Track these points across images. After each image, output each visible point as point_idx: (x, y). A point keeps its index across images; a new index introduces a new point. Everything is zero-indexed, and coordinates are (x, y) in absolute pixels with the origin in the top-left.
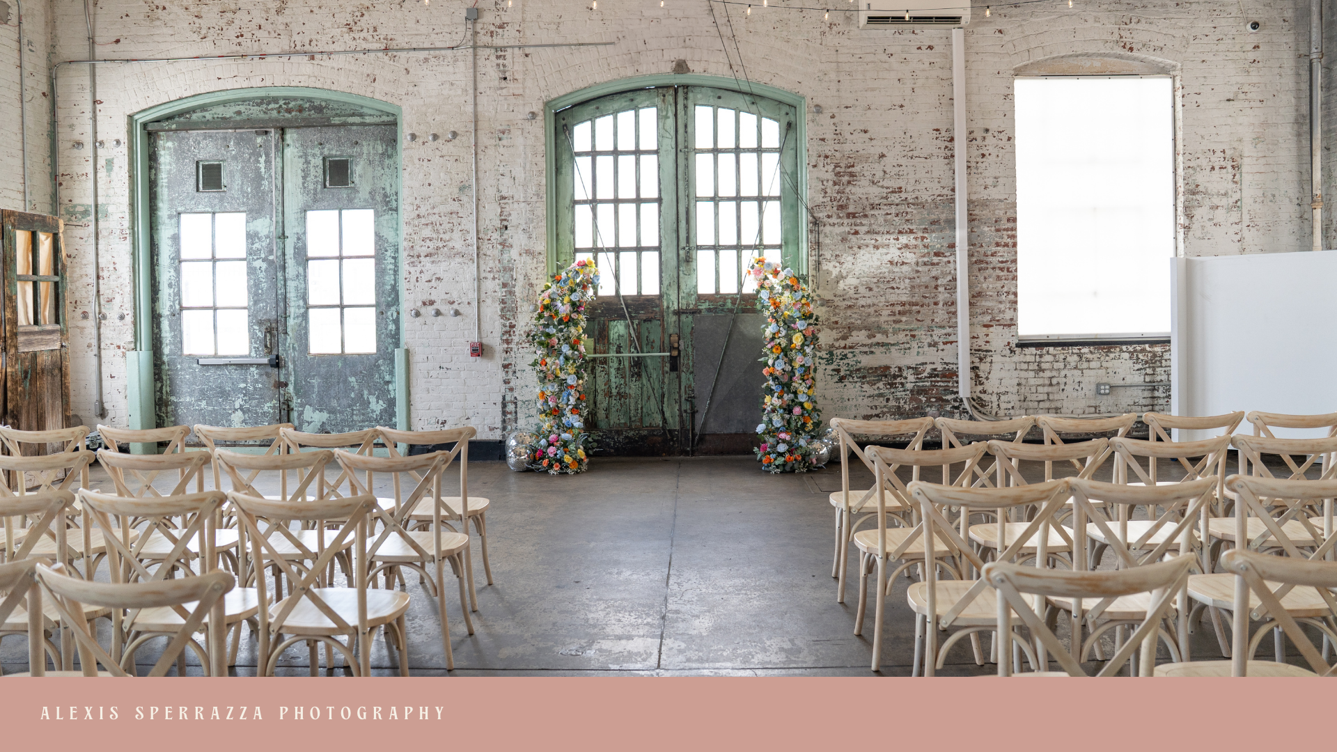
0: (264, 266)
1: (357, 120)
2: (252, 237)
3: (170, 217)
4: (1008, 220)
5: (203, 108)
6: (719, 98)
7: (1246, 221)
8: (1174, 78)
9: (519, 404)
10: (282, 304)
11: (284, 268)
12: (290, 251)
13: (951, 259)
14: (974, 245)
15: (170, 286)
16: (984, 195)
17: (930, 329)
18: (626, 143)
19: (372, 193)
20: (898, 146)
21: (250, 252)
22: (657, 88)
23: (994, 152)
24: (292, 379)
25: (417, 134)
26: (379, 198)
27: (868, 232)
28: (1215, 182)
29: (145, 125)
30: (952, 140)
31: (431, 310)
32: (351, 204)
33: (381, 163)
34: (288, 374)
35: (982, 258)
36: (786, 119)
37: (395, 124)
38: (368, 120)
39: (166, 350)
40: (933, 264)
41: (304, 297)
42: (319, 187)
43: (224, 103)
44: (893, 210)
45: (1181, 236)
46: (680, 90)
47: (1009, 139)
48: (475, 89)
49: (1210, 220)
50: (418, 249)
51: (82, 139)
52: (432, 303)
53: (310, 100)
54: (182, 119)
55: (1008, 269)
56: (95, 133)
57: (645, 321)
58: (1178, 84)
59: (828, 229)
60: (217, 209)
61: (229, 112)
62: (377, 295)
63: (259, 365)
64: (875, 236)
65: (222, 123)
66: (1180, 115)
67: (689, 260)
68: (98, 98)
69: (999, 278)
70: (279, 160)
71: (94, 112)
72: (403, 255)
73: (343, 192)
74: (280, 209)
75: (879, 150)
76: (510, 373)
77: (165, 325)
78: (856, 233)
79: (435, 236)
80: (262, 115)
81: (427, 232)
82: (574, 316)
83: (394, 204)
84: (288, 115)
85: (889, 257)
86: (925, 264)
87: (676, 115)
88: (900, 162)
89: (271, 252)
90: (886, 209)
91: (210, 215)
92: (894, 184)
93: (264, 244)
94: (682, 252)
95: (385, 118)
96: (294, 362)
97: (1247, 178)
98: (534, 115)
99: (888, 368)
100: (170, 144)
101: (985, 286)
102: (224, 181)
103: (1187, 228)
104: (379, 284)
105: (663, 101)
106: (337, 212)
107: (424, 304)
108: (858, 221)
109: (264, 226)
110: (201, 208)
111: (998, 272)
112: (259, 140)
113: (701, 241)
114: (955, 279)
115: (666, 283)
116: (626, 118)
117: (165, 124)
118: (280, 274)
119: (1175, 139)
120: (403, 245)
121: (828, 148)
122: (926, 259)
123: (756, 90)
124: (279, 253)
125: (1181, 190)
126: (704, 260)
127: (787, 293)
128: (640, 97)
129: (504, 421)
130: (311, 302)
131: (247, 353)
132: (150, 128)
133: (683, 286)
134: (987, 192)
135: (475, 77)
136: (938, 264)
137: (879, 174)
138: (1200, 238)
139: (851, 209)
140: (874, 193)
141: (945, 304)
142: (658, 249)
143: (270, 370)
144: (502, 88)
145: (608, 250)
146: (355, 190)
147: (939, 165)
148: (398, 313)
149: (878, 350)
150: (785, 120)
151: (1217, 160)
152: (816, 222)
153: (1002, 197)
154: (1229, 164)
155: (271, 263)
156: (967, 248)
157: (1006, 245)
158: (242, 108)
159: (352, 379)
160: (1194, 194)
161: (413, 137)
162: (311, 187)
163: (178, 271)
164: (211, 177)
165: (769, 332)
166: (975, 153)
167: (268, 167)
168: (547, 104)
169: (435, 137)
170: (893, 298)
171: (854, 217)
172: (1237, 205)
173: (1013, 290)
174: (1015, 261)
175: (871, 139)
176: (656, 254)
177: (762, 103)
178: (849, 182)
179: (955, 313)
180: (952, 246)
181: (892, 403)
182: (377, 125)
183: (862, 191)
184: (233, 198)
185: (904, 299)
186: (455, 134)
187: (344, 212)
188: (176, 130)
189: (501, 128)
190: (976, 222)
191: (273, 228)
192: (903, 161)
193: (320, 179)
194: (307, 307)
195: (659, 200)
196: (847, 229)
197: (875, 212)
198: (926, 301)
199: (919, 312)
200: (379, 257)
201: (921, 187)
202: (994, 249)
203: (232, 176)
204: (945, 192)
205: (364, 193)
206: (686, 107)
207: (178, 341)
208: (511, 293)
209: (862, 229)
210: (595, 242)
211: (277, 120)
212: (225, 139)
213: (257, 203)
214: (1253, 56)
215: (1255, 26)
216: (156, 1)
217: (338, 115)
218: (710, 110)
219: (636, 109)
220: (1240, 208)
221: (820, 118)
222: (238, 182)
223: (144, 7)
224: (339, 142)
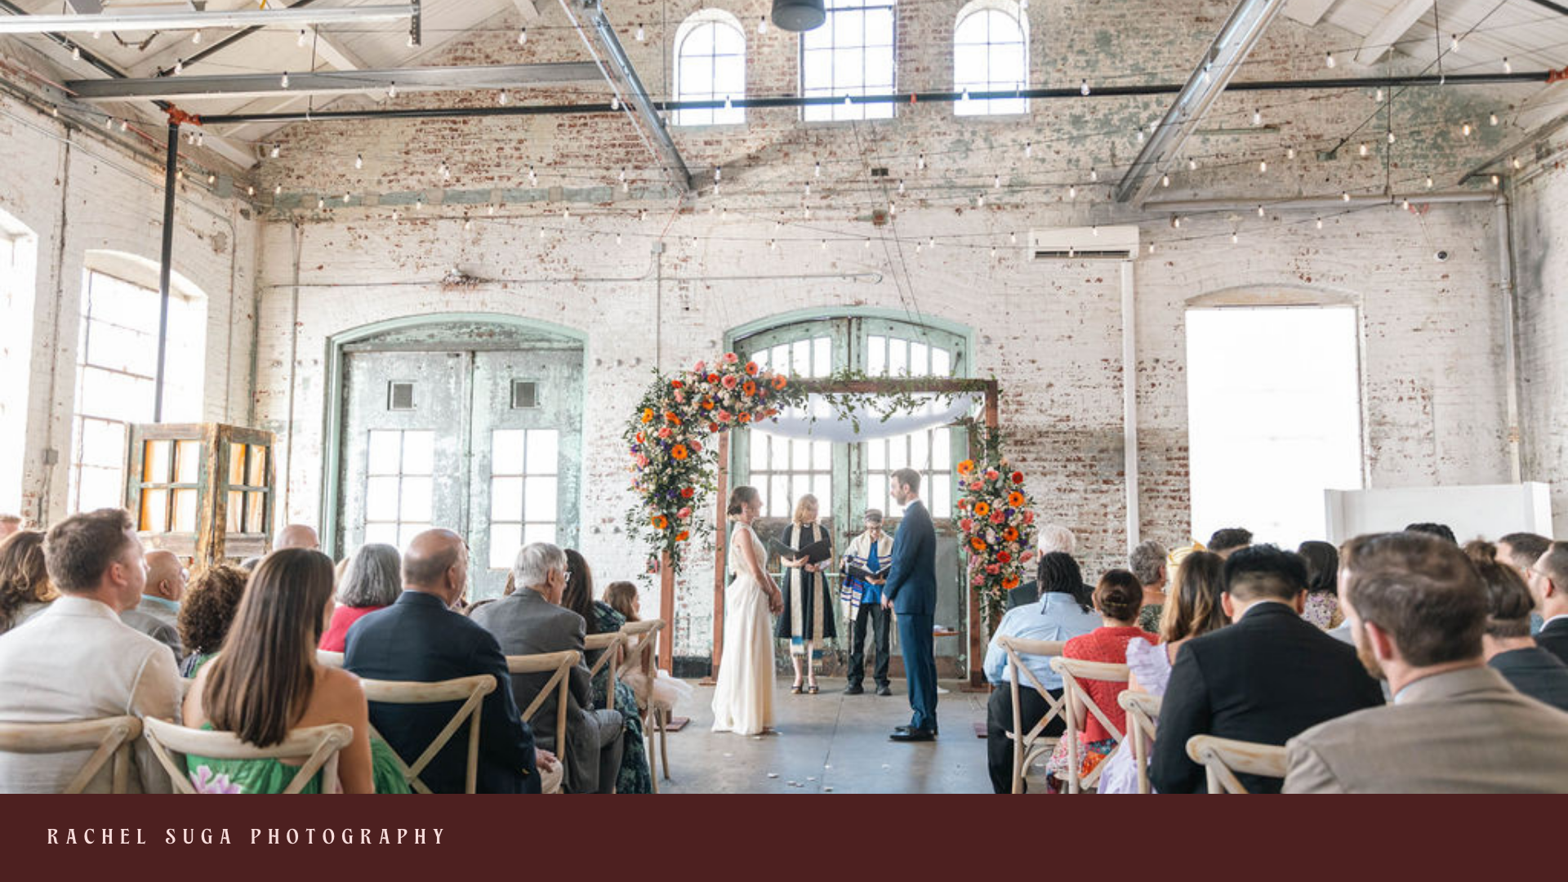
0: (450, 482)
1: (546, 345)
2: (439, 454)
3: (361, 434)
4: (1180, 449)
5: (398, 331)
6: (891, 328)
7: (1440, 453)
8: (1357, 307)
9: (692, 620)
10: (464, 520)
11: (469, 485)
12: (475, 468)
13: (1121, 487)
14: (1144, 473)
15: (356, 500)
16: (1153, 424)
17: (1100, 556)
19: (557, 415)
20: (1066, 377)
21: (437, 469)
22: (832, 318)
23: (1165, 382)
25: (603, 359)
26: (563, 420)
27: (1036, 459)
28: (1405, 413)
29: (341, 346)
30: (1121, 369)
31: (610, 527)
32: (536, 426)
33: (567, 386)
35: (1153, 487)
36: (957, 349)
37: (581, 349)
38: (555, 345)
40: (1102, 492)
41: (488, 514)
42: (507, 407)
43: (418, 327)
44: (1061, 438)
45: (1368, 468)
46: (854, 321)
47: (1180, 369)
48: (659, 318)
49: (1399, 451)
50: (599, 469)
51: (281, 358)
52: (611, 520)
53: (500, 326)
54: (377, 341)
55: (1180, 499)
56: (294, 352)
58: (1361, 314)
60: (406, 427)
61: (422, 335)
62: (558, 512)
64: (1042, 463)
65: (416, 345)
66: (1363, 344)
67: (859, 484)
68: (299, 320)
69: (1170, 507)
70: (469, 381)
71: (294, 333)
72: (585, 476)
73: (528, 413)
74: (468, 427)
75: (1045, 380)
76: (685, 590)
77: (348, 537)
78: (1024, 460)
79: (616, 456)
80: (454, 339)
83: (578, 426)
84: (478, 339)
85: (1057, 484)
86: (1094, 491)
87: (849, 345)
88: (1067, 392)
89: (457, 469)
90: (1055, 437)
91: (399, 433)
92: (1063, 413)
93: (451, 462)
94: (853, 477)
95: (571, 344)
96: (474, 577)
97: (1439, 411)
98: (714, 343)
100: (364, 364)
101: (1156, 514)
102: (415, 399)
103: (1374, 459)
104: (561, 502)
105: (838, 331)
106: (523, 431)
107: (604, 521)
108: (1026, 448)
109: (453, 444)
110: (391, 426)
111: (1170, 501)
112: (451, 362)
113: (869, 466)
114: (1125, 508)
115: (837, 505)
116: (801, 348)
117: (360, 346)
119: (1359, 369)
120: (585, 464)
122: (1094, 487)
123: (926, 321)
124: (465, 470)
125: (1367, 420)
126: (874, 484)
128: (815, 328)
129: (676, 637)
130: (494, 518)
132: (346, 348)
133: (853, 510)
134: (1158, 420)
135: (659, 307)
136: (1107, 492)
137: (1047, 403)
138: (1388, 470)
139: (1019, 437)
140: (1042, 421)
141: (1115, 531)
142: (830, 472)
144: (684, 318)
145: (782, 473)
146: (541, 412)
147: (1107, 394)
148: (578, 530)
150: (955, 351)
151: (1406, 391)
153: (1172, 427)
154: (1419, 395)
155: (456, 480)
156: (1136, 476)
157: (1178, 474)
158: (435, 332)
160: (1380, 424)
161: (599, 362)
162: (499, 407)
163: (365, 486)
164: (402, 396)
166: (1145, 383)
167: (458, 389)
168: (726, 334)
169: (620, 363)
171: (1022, 444)
172: (1429, 436)
173: (1186, 519)
174: (1187, 490)
175: (1039, 369)
176: (828, 477)
177: (933, 334)
178: (1017, 411)
179: (1125, 541)
180: (1122, 474)
182: (564, 350)
184: (423, 417)
186: (638, 360)
187: (530, 432)
188: (370, 351)
189: (681, 355)
190: (1146, 451)
191: (460, 447)
192: (1071, 391)
193: (508, 400)
194: (490, 522)
196: (1015, 456)
197: (1043, 440)
198: (1096, 528)
199: (1087, 539)
200: (561, 476)
201: (1090, 415)
202: (1165, 477)
203: (423, 396)
204: (1113, 421)
205: (549, 415)
206: (859, 337)
209: (1030, 457)
210: (769, 464)
211: (468, 344)
212: (417, 360)
213: (446, 422)
214: (1440, 285)
215: (1443, 255)
216: (359, 231)
217: (527, 340)
218: (882, 340)
219: (811, 338)
220: (1432, 440)
221: (987, 348)
222: (428, 400)
223: (348, 236)
224: (527, 365)
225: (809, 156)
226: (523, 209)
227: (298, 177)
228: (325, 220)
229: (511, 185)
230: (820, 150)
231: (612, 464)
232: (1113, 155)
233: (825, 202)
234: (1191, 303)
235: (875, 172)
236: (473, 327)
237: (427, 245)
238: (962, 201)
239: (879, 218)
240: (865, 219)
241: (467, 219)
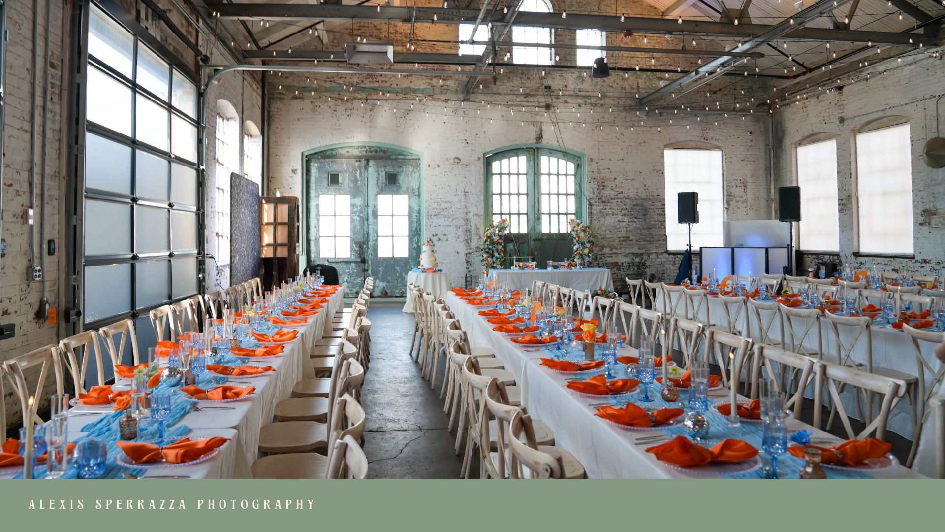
0: (358, 219)
1: (402, 157)
2: (353, 206)
3: (316, 196)
4: (663, 204)
5: (332, 150)
6: (552, 153)
7: (749, 207)
8: (722, 151)
9: (472, 277)
10: (366, 235)
11: (367, 220)
12: (370, 212)
15: (315, 227)
18: (514, 170)
19: (407, 188)
20: (621, 176)
21: (352, 212)
22: (527, 148)
24: (370, 268)
25: (430, 164)
26: (410, 190)
27: (610, 209)
28: (738, 192)
29: (306, 157)
31: (434, 238)
32: (397, 192)
33: (411, 176)
34: (368, 266)
37: (419, 159)
38: (408, 157)
39: (312, 255)
41: (376, 232)
42: (384, 184)
44: (619, 200)
45: (725, 212)
46: (536, 150)
47: (663, 173)
48: (455, 146)
49: (736, 206)
50: (431, 213)
52: (436, 235)
53: (380, 148)
54: (319, 155)
57: (521, 243)
58: (724, 154)
59: (594, 207)
60: (337, 193)
61: (344, 152)
63: (355, 262)
64: (613, 211)
65: (340, 156)
66: (725, 166)
67: (539, 219)
69: (659, 228)
70: (366, 173)
72: (423, 215)
73: (394, 187)
74: (366, 194)
75: (614, 177)
76: (469, 264)
77: (312, 244)
78: (606, 209)
79: (438, 207)
81: (435, 206)
82: (500, 241)
83: (418, 194)
84: (370, 154)
85: (618, 219)
87: (534, 160)
89: (362, 212)
90: (617, 200)
91: (333, 195)
92: (620, 190)
93: (359, 209)
94: (536, 216)
95: (414, 157)
96: (371, 261)
97: (749, 191)
98: (478, 158)
99: (617, 263)
100: (316, 164)
102: (340, 181)
103: (728, 209)
104: (411, 227)
105: (529, 154)
106: (391, 195)
107: (433, 235)
109: (359, 201)
110: (329, 192)
112: (357, 164)
113: (543, 211)
115: (530, 228)
116: (514, 159)
117: (314, 157)
118: (366, 223)
119: (723, 175)
120: (423, 211)
121: (595, 175)
122: (632, 220)
123: (567, 151)
124: (366, 213)
125: (725, 194)
126: (545, 219)
127: (582, 233)
128: (520, 152)
129: (466, 285)
130: (379, 234)
131: (349, 256)
132: (310, 157)
133: (536, 230)
136: (636, 222)
137: (614, 186)
138: (732, 213)
139: (604, 200)
140: (613, 193)
142: (527, 214)
143: (360, 264)
144: (467, 147)
146: (400, 187)
147: (637, 183)
148: (420, 240)
149: (614, 256)
150: (577, 163)
152: (590, 205)
154: (742, 185)
155: (361, 217)
158: (349, 150)
159: (398, 268)
160: (730, 196)
161: (428, 165)
162: (380, 185)
163: (318, 220)
164: (334, 179)
165: (575, 248)
168: (485, 154)
170: (619, 235)
171: (605, 203)
172: (745, 201)
175: (611, 172)
176: (526, 216)
177: (568, 156)
178: (603, 189)
181: (619, 277)
182: (411, 160)
183: (607, 192)
184: (344, 188)
185: (624, 235)
187: (395, 195)
188: (319, 159)
189: (465, 163)
191: (362, 203)
192: (623, 181)
193: (384, 181)
194: (378, 237)
195: (527, 194)
197: (613, 201)
200: (410, 215)
201: (630, 191)
203: (344, 178)
204: (639, 193)
205: (404, 188)
206: (538, 156)
207: (318, 252)
208: (470, 232)
209: (608, 208)
210: (501, 210)
211: (365, 156)
212: (341, 163)
213: (356, 191)
214: (750, 144)
215: (751, 133)
216: (316, 104)
217: (392, 155)
218: (547, 157)
219: (518, 157)
220: (746, 202)
221: (592, 163)
222: (347, 182)
224: (393, 166)
225: (519, 79)
226: (394, 96)
227: (286, 78)
228: (300, 98)
229: (387, 85)
230: (523, 76)
231: (436, 211)
232: (638, 87)
233: (525, 99)
234: (667, 146)
235: (546, 87)
236: (367, 148)
238: (580, 101)
239: (548, 107)
240: (542, 107)
241: (367, 99)
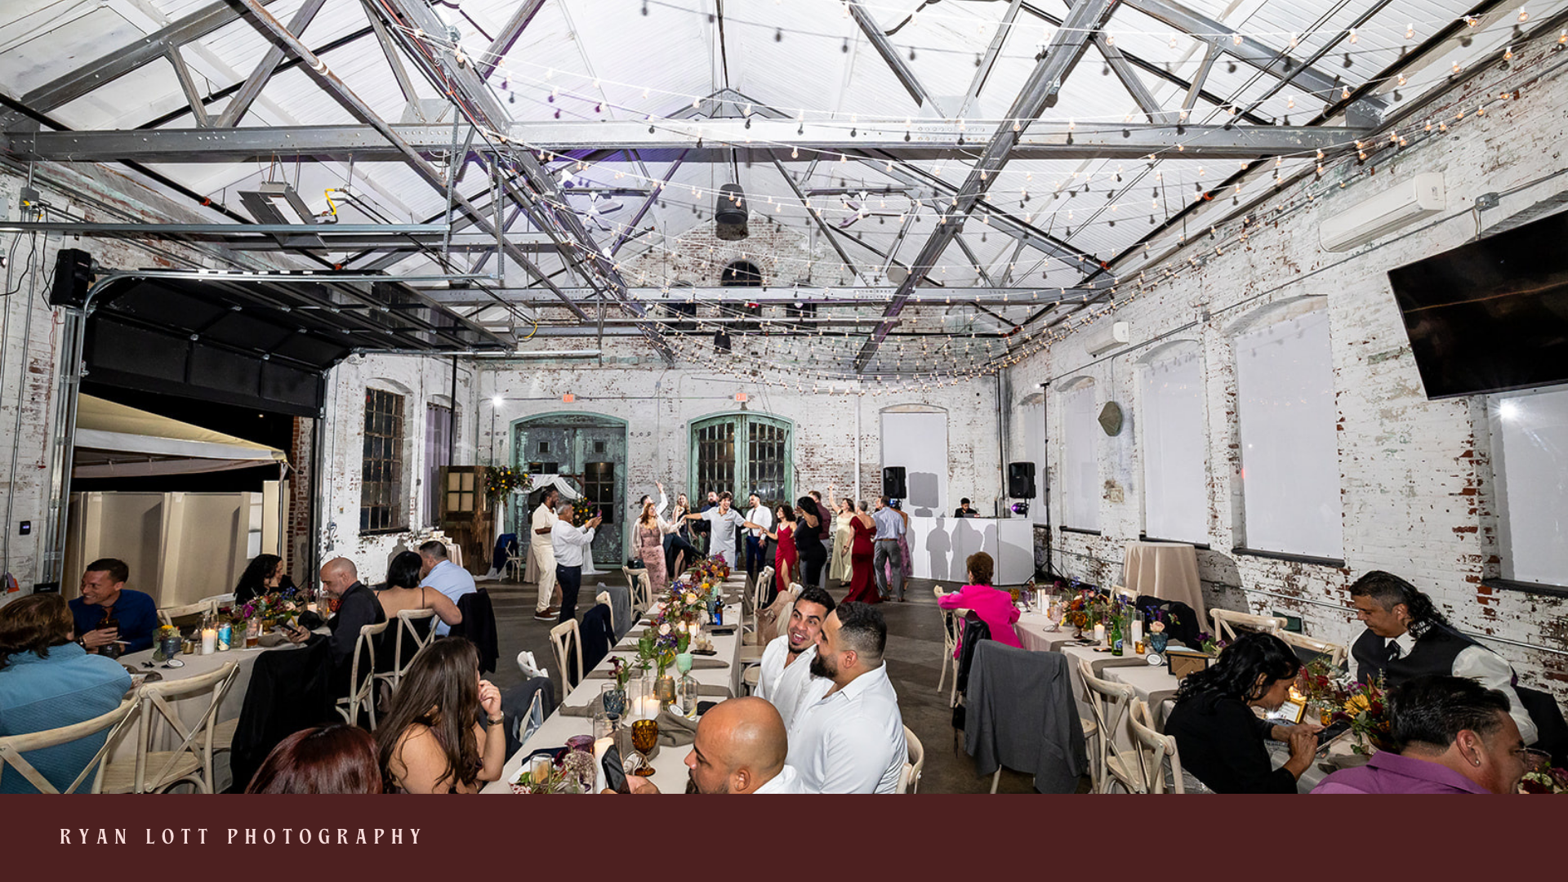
1: (609, 425)
3: (525, 464)
4: (877, 472)
5: (541, 419)
6: (760, 420)
7: (975, 474)
8: (947, 414)
13: (853, 488)
14: (863, 482)
16: (866, 461)
19: (614, 456)
20: (831, 441)
22: (734, 415)
23: (871, 444)
25: (634, 432)
26: (616, 458)
27: (819, 476)
28: (964, 457)
29: (516, 425)
30: (854, 439)
32: (604, 460)
33: (618, 443)
35: (866, 488)
36: (787, 429)
37: (624, 427)
38: (614, 426)
42: (591, 453)
43: (550, 418)
44: (829, 467)
46: (744, 417)
47: (877, 439)
48: (659, 415)
49: (961, 473)
51: (489, 431)
53: (587, 417)
54: (532, 424)
56: (495, 428)
58: (948, 417)
59: (802, 475)
60: (545, 461)
61: (552, 421)
64: (822, 478)
65: (549, 426)
67: (746, 486)
68: (497, 414)
70: (574, 441)
71: (495, 420)
72: (627, 483)
73: (601, 455)
74: (574, 462)
75: (824, 443)
78: (814, 476)
79: (641, 475)
80: (565, 423)
81: (638, 473)
83: (623, 461)
84: (577, 423)
87: (742, 427)
88: (832, 448)
90: (826, 467)
92: (830, 457)
94: (743, 483)
95: (621, 426)
97: (975, 457)
98: (683, 426)
100: (526, 433)
102: (549, 448)
103: (952, 476)
105: (737, 421)
108: (815, 472)
109: (566, 469)
110: (538, 460)
112: (565, 432)
117: (524, 425)
119: (948, 439)
120: (627, 478)
121: (803, 442)
123: (774, 417)
125: (950, 460)
128: (727, 420)
132: (519, 426)
134: (868, 460)
135: (659, 410)
137: (824, 453)
139: (812, 467)
140: (822, 461)
144: (670, 415)
146: (606, 454)
147: (848, 449)
151: (964, 449)
152: (798, 472)
153: (874, 463)
154: (968, 450)
156: (859, 483)
157: (876, 482)
158: (557, 420)
160: (954, 462)
161: (632, 434)
162: (588, 453)
164: (543, 447)
166: (863, 445)
167: (569, 444)
168: (688, 422)
169: (642, 434)
171: (813, 470)
172: (972, 467)
175: (821, 439)
177: (777, 423)
178: (811, 456)
180: (853, 483)
182: (617, 428)
183: (816, 459)
184: (553, 457)
188: (528, 427)
189: (669, 431)
190: (864, 473)
191: (570, 470)
192: (834, 448)
193: (592, 449)
195: (734, 461)
196: (811, 475)
197: (822, 468)
201: (841, 458)
202: (871, 484)
203: (553, 447)
204: (850, 460)
205: (610, 456)
206: (746, 423)
208: (672, 499)
209: (816, 475)
211: (573, 425)
212: (550, 431)
213: (564, 459)
214: (977, 406)
215: (979, 395)
216: (525, 374)
217: (598, 423)
221: (799, 429)
222: (555, 449)
223: (520, 377)
224: (600, 434)
228: (509, 369)
231: (639, 478)
233: (731, 366)
234: (882, 411)
235: (752, 353)
236: (575, 417)
237: (556, 381)
238: (789, 366)
239: (754, 373)
240: (748, 374)
241: (573, 370)
